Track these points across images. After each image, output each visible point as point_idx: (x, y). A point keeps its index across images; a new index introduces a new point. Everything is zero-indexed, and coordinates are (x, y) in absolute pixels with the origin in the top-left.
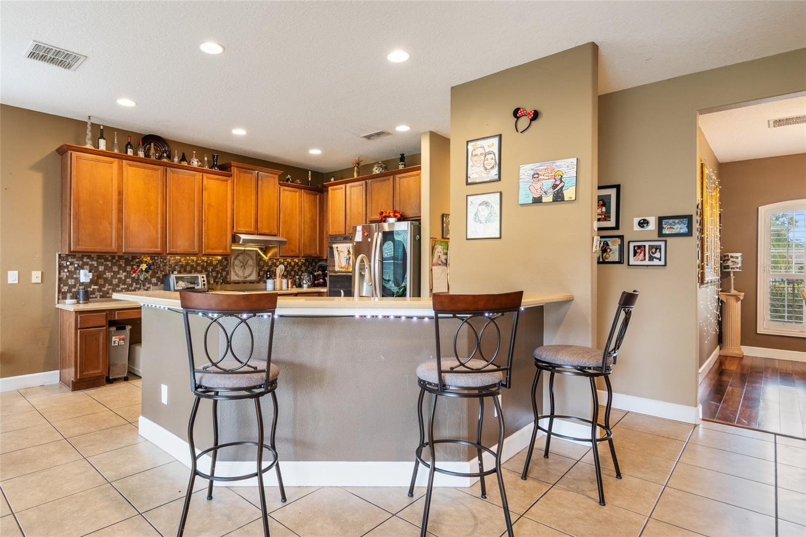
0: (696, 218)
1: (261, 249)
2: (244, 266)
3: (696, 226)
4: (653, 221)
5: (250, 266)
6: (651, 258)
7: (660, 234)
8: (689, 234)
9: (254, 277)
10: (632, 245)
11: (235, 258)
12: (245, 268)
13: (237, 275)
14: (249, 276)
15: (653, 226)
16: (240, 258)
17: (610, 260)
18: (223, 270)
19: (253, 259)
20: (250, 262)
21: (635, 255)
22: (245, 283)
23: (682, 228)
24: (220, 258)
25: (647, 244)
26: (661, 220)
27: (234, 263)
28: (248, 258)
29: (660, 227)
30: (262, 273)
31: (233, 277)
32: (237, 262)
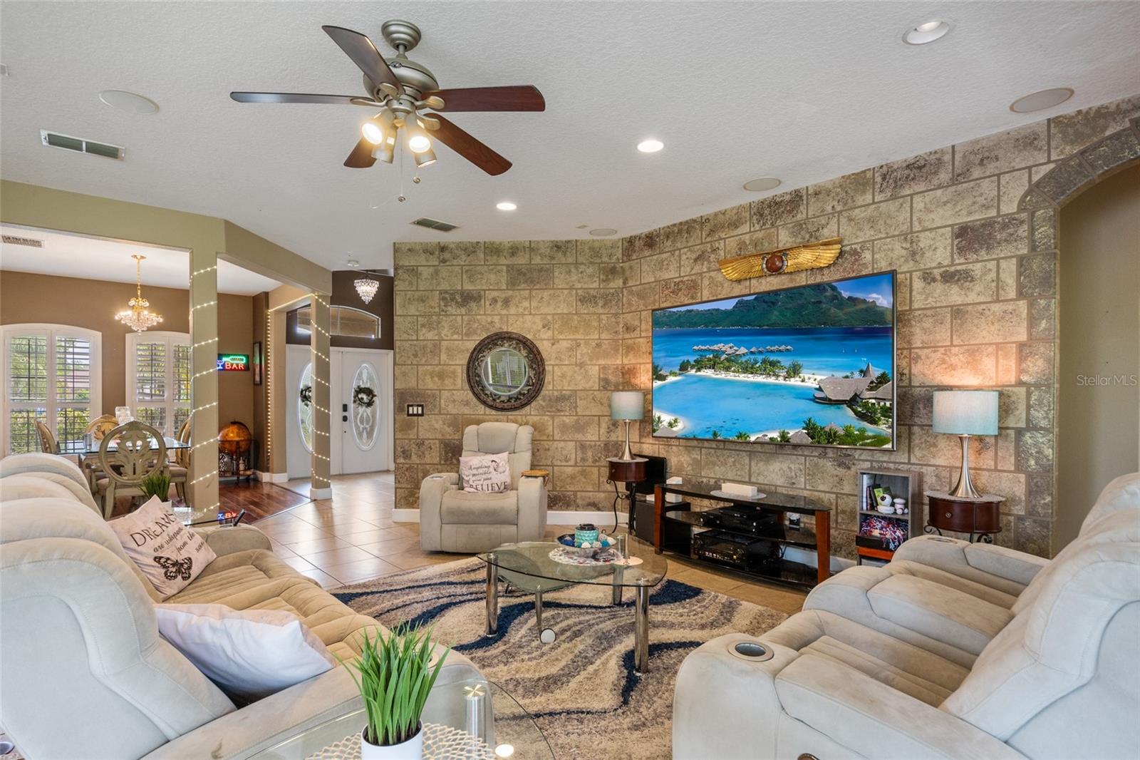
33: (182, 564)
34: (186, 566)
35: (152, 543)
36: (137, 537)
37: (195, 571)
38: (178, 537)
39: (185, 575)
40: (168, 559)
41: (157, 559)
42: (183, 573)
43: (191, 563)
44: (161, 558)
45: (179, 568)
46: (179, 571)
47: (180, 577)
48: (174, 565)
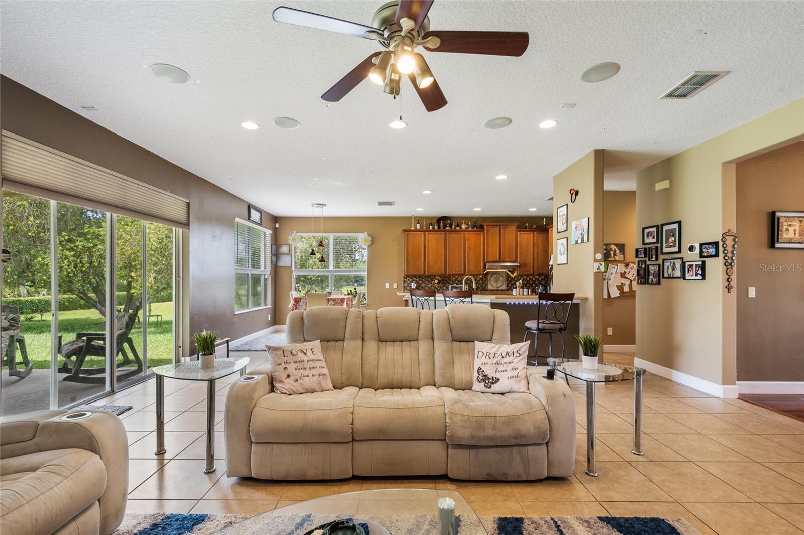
0: (721, 244)
1: (509, 271)
2: (497, 281)
3: (721, 249)
4: (697, 246)
5: (501, 280)
6: (696, 275)
7: (701, 257)
8: (717, 255)
9: (504, 287)
10: (687, 264)
11: (491, 276)
12: (497, 282)
13: (492, 286)
14: (501, 286)
15: (697, 251)
16: (495, 276)
17: (676, 275)
18: (483, 283)
19: (503, 277)
20: (501, 278)
21: (688, 272)
22: (497, 290)
23: (712, 251)
24: (481, 276)
25: (694, 264)
26: (701, 245)
27: (490, 279)
28: (500, 276)
29: (701, 252)
30: (510, 285)
31: (490, 287)
32: (492, 278)
33: (489, 379)
34: (491, 381)
35: (484, 360)
36: (481, 354)
37: (496, 388)
38: (505, 365)
39: (487, 385)
40: (483, 371)
41: (480, 369)
42: (486, 383)
43: (497, 382)
44: (481, 369)
45: (485, 379)
46: (484, 381)
47: (483, 384)
48: (484, 376)
